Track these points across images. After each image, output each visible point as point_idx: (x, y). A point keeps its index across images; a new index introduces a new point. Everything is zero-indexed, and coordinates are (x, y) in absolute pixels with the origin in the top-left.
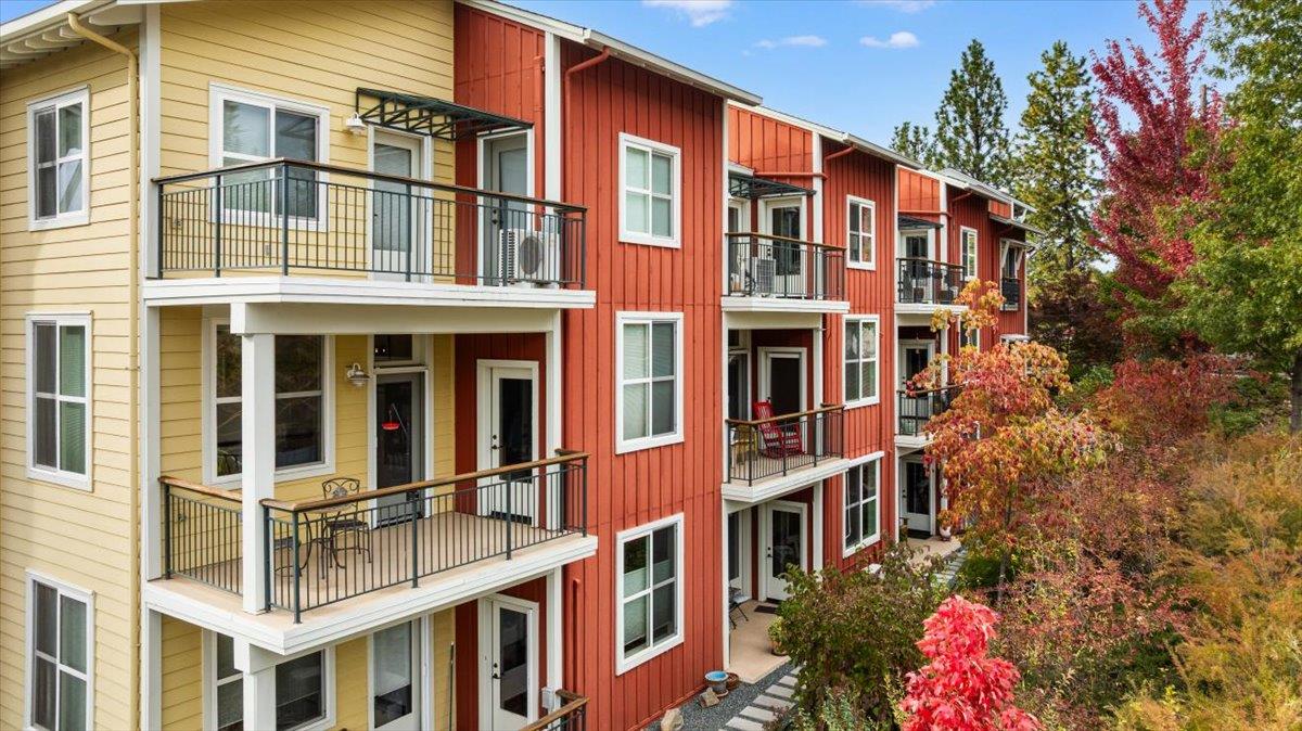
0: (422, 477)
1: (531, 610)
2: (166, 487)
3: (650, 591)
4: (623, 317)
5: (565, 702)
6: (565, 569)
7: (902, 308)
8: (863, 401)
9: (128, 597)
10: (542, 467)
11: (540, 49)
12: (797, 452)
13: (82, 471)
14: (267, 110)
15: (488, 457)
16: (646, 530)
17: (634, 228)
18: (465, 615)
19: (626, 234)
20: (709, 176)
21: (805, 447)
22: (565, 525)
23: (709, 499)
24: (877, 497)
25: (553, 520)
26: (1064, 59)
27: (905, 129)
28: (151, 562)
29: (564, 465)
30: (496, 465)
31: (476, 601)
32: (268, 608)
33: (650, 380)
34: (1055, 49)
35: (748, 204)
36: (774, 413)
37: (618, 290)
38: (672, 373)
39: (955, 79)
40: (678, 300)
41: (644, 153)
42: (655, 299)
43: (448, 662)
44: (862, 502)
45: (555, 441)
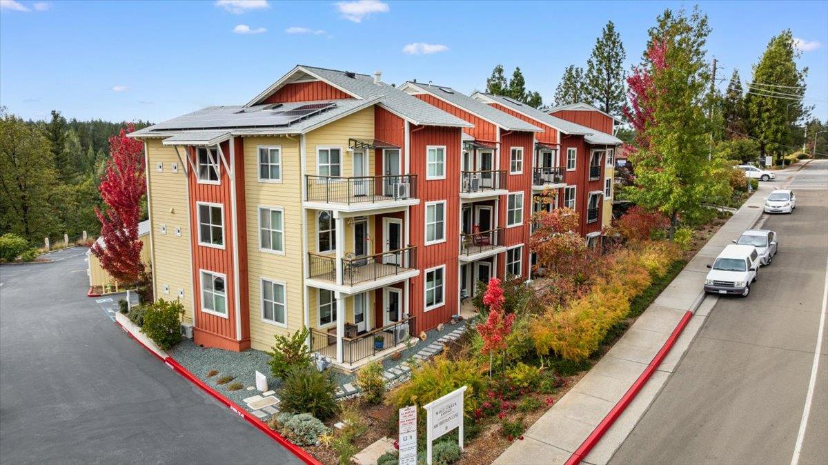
0: (366, 255)
1: (400, 292)
2: (309, 254)
3: (434, 288)
4: (427, 204)
5: (409, 316)
6: (410, 279)
7: (534, 187)
8: (515, 225)
9: (300, 283)
10: (403, 251)
11: (403, 124)
12: (488, 244)
13: (281, 250)
14: (328, 150)
15: (386, 248)
16: (433, 269)
17: (431, 175)
18: (378, 292)
19: (428, 178)
20: (456, 152)
21: (491, 243)
22: (410, 267)
23: (454, 260)
24: (521, 261)
25: (407, 265)
26: (670, 20)
27: (571, 69)
28: (306, 274)
29: (410, 250)
30: (388, 251)
31: (382, 288)
32: (343, 284)
33: (435, 223)
34: (665, 15)
35: (473, 151)
36: (480, 231)
37: (426, 195)
38: (442, 219)
39: (598, 42)
40: (445, 196)
41: (434, 150)
42: (437, 196)
43: (373, 307)
44: (514, 262)
45: (407, 242)
